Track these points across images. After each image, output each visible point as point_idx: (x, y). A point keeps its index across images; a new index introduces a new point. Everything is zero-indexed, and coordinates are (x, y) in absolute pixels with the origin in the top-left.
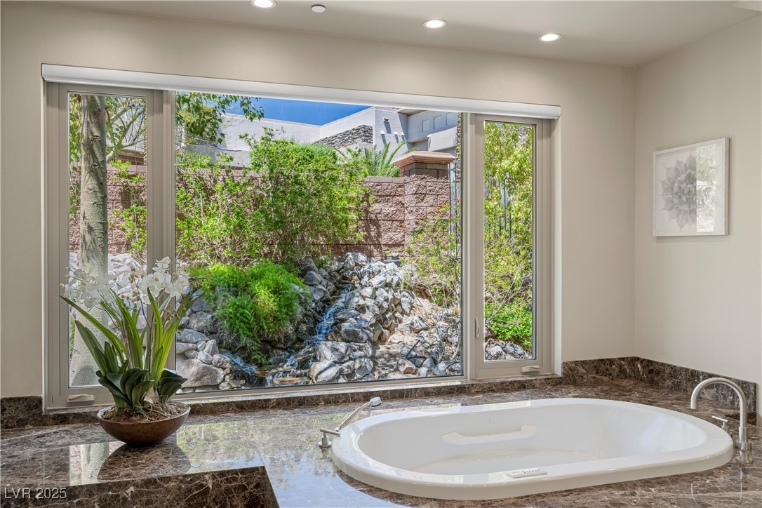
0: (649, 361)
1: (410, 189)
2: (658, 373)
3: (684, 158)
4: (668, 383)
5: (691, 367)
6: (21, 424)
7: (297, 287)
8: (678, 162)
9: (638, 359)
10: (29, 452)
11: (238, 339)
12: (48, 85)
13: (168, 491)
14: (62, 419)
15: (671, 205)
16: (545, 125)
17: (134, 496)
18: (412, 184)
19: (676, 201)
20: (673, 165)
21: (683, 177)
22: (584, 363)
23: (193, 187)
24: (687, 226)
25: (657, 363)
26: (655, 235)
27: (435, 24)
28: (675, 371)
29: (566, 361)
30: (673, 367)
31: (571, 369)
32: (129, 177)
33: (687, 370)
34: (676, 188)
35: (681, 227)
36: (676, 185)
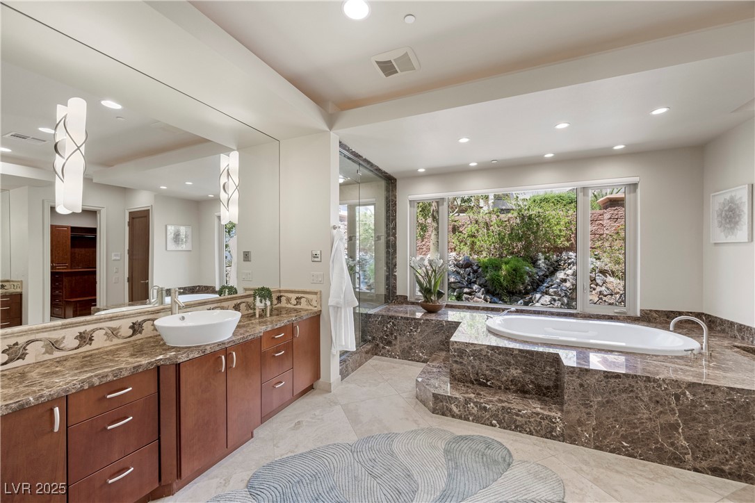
0: (709, 315)
1: (607, 216)
2: (713, 322)
3: (728, 197)
4: (719, 328)
5: (731, 320)
6: (402, 303)
7: (528, 268)
8: (725, 199)
9: (703, 314)
10: (401, 309)
11: (496, 290)
12: (410, 201)
13: (432, 324)
14: (413, 303)
15: (721, 225)
16: (632, 187)
17: (423, 323)
18: (608, 213)
19: (723, 222)
20: (722, 201)
21: (727, 208)
22: (656, 311)
23: (482, 225)
24: (729, 237)
25: (713, 317)
26: (712, 241)
27: (549, 155)
28: (723, 322)
29: (643, 309)
30: (721, 319)
31: (646, 314)
32: (455, 221)
33: (728, 321)
34: (723, 215)
35: (726, 237)
36: (724, 213)
